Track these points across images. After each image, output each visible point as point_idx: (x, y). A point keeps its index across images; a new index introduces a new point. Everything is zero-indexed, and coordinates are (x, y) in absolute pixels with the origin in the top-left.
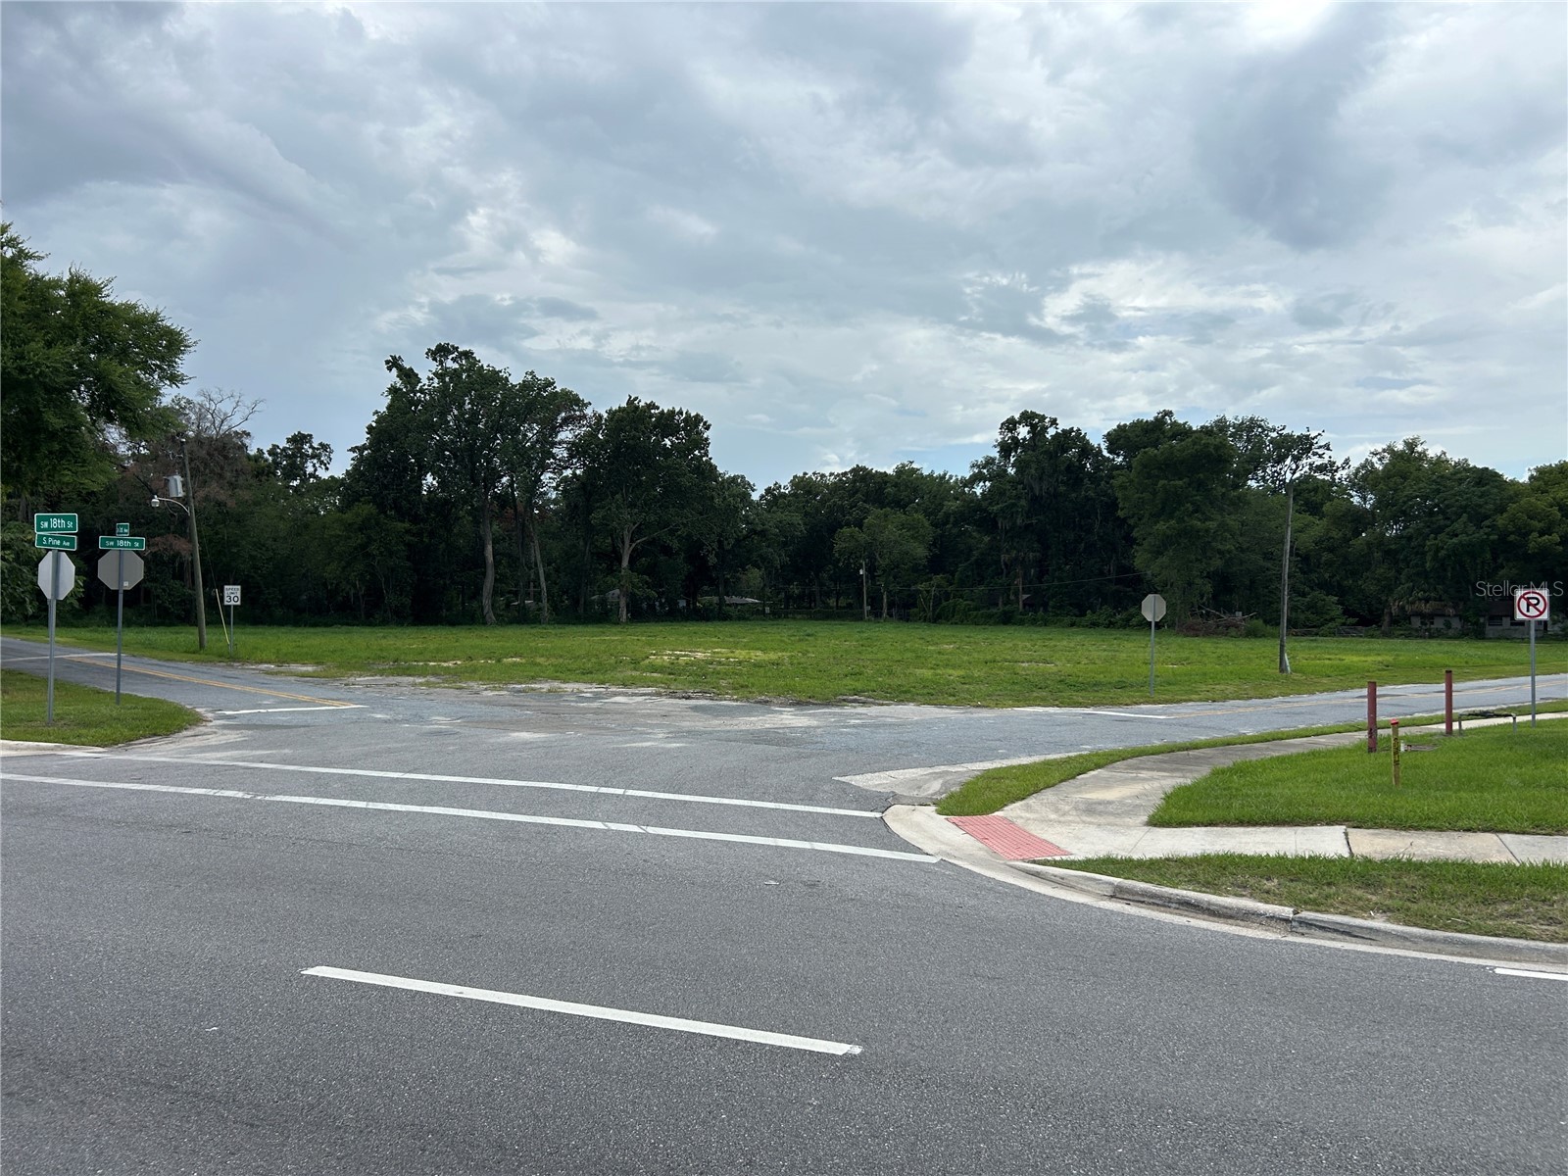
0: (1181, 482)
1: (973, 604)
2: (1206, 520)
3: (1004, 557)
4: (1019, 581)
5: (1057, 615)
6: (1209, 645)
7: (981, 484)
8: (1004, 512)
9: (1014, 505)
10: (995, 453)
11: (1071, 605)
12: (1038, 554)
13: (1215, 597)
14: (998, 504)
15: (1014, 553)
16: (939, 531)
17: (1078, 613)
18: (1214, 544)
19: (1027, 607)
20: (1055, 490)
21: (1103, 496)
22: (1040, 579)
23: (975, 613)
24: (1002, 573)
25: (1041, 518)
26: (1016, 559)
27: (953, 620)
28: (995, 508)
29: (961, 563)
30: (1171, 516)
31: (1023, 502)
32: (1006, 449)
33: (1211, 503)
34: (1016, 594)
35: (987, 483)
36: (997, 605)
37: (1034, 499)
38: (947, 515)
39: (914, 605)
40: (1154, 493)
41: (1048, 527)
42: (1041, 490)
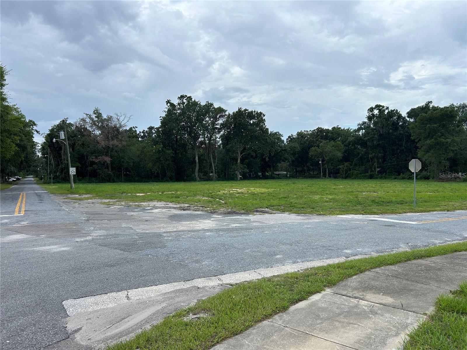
0: (436, 125)
1: (359, 172)
2: (447, 139)
3: (370, 156)
4: (376, 164)
5: (389, 175)
6: (448, 185)
7: (361, 131)
8: (369, 140)
9: (373, 137)
10: (366, 120)
11: (395, 172)
12: (382, 154)
13: (451, 167)
14: (367, 137)
15: (373, 154)
16: (347, 148)
17: (397, 174)
18: (449, 148)
19: (379, 173)
20: (388, 131)
21: (406, 133)
22: (383, 162)
23: (360, 175)
24: (369, 161)
25: (383, 141)
26: (375, 156)
27: (352, 178)
28: (366, 139)
29: (355, 158)
30: (432, 137)
31: (376, 136)
32: (370, 118)
33: (448, 133)
34: (375, 169)
35: (363, 130)
36: (368, 172)
37: (381, 135)
38: (350, 142)
39: (339, 173)
40: (425, 130)
41: (386, 145)
42: (383, 131)
